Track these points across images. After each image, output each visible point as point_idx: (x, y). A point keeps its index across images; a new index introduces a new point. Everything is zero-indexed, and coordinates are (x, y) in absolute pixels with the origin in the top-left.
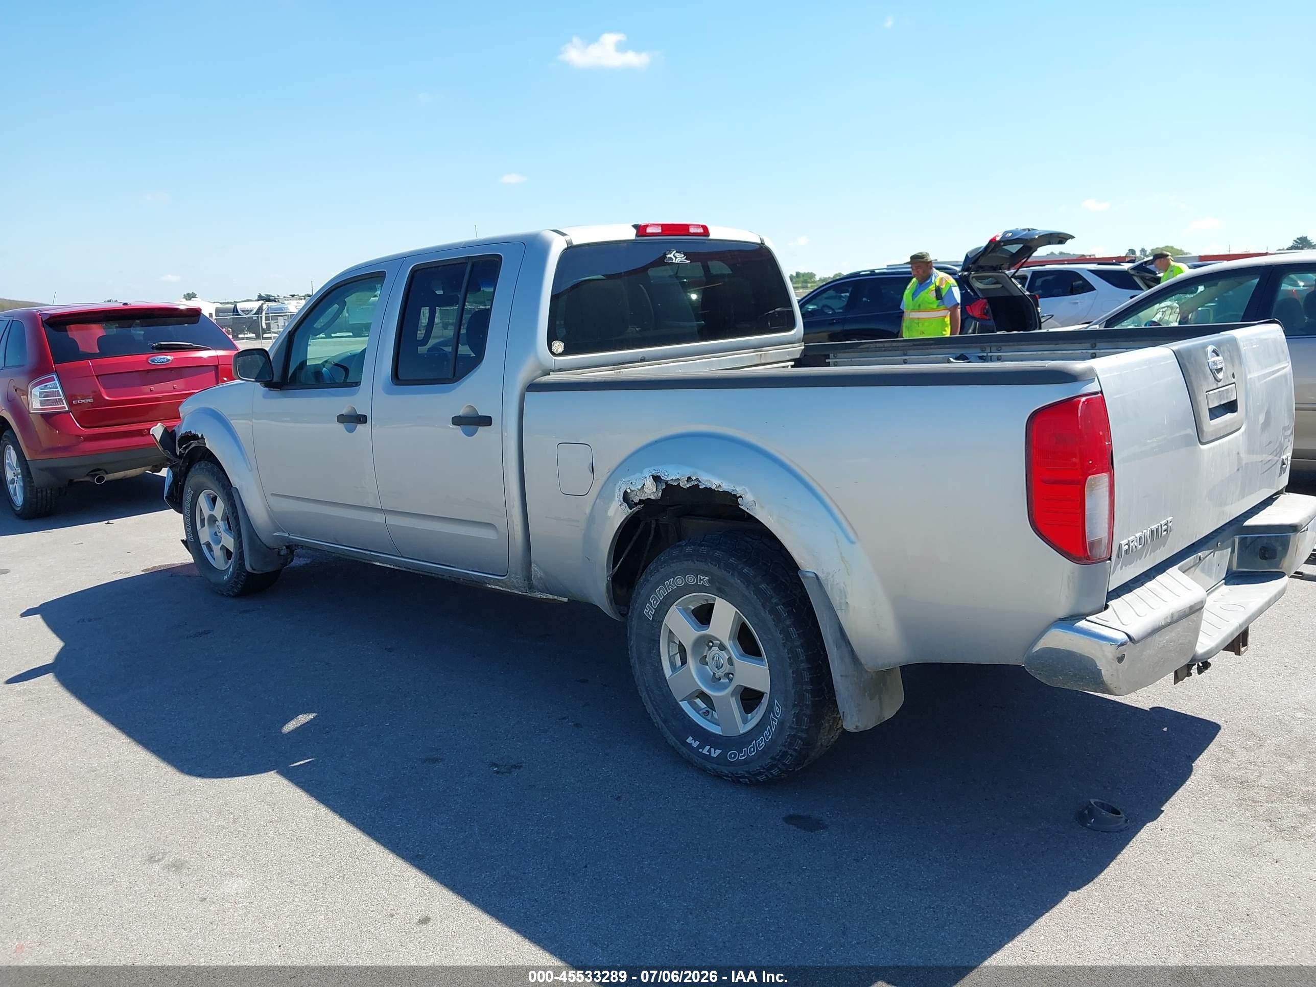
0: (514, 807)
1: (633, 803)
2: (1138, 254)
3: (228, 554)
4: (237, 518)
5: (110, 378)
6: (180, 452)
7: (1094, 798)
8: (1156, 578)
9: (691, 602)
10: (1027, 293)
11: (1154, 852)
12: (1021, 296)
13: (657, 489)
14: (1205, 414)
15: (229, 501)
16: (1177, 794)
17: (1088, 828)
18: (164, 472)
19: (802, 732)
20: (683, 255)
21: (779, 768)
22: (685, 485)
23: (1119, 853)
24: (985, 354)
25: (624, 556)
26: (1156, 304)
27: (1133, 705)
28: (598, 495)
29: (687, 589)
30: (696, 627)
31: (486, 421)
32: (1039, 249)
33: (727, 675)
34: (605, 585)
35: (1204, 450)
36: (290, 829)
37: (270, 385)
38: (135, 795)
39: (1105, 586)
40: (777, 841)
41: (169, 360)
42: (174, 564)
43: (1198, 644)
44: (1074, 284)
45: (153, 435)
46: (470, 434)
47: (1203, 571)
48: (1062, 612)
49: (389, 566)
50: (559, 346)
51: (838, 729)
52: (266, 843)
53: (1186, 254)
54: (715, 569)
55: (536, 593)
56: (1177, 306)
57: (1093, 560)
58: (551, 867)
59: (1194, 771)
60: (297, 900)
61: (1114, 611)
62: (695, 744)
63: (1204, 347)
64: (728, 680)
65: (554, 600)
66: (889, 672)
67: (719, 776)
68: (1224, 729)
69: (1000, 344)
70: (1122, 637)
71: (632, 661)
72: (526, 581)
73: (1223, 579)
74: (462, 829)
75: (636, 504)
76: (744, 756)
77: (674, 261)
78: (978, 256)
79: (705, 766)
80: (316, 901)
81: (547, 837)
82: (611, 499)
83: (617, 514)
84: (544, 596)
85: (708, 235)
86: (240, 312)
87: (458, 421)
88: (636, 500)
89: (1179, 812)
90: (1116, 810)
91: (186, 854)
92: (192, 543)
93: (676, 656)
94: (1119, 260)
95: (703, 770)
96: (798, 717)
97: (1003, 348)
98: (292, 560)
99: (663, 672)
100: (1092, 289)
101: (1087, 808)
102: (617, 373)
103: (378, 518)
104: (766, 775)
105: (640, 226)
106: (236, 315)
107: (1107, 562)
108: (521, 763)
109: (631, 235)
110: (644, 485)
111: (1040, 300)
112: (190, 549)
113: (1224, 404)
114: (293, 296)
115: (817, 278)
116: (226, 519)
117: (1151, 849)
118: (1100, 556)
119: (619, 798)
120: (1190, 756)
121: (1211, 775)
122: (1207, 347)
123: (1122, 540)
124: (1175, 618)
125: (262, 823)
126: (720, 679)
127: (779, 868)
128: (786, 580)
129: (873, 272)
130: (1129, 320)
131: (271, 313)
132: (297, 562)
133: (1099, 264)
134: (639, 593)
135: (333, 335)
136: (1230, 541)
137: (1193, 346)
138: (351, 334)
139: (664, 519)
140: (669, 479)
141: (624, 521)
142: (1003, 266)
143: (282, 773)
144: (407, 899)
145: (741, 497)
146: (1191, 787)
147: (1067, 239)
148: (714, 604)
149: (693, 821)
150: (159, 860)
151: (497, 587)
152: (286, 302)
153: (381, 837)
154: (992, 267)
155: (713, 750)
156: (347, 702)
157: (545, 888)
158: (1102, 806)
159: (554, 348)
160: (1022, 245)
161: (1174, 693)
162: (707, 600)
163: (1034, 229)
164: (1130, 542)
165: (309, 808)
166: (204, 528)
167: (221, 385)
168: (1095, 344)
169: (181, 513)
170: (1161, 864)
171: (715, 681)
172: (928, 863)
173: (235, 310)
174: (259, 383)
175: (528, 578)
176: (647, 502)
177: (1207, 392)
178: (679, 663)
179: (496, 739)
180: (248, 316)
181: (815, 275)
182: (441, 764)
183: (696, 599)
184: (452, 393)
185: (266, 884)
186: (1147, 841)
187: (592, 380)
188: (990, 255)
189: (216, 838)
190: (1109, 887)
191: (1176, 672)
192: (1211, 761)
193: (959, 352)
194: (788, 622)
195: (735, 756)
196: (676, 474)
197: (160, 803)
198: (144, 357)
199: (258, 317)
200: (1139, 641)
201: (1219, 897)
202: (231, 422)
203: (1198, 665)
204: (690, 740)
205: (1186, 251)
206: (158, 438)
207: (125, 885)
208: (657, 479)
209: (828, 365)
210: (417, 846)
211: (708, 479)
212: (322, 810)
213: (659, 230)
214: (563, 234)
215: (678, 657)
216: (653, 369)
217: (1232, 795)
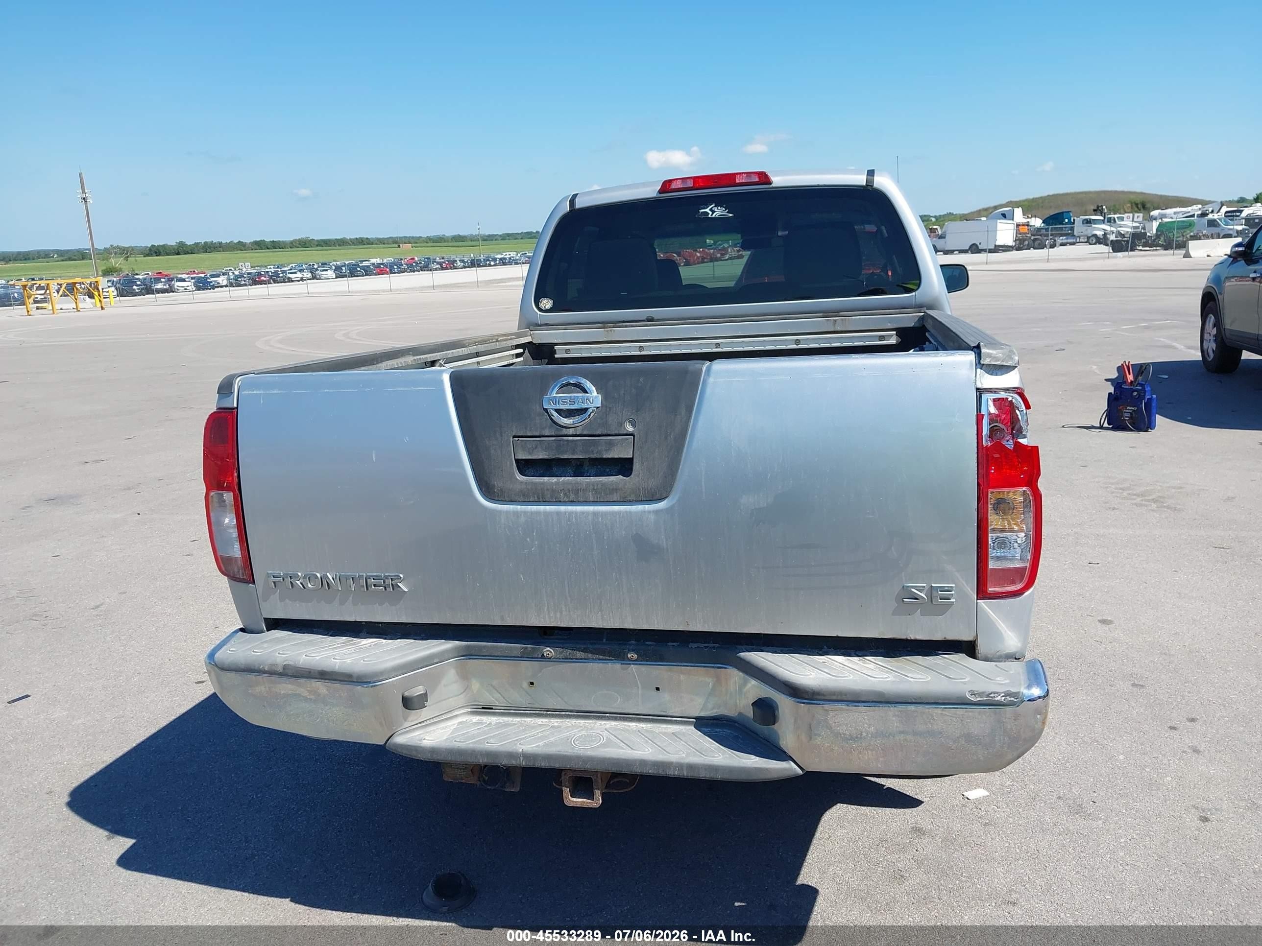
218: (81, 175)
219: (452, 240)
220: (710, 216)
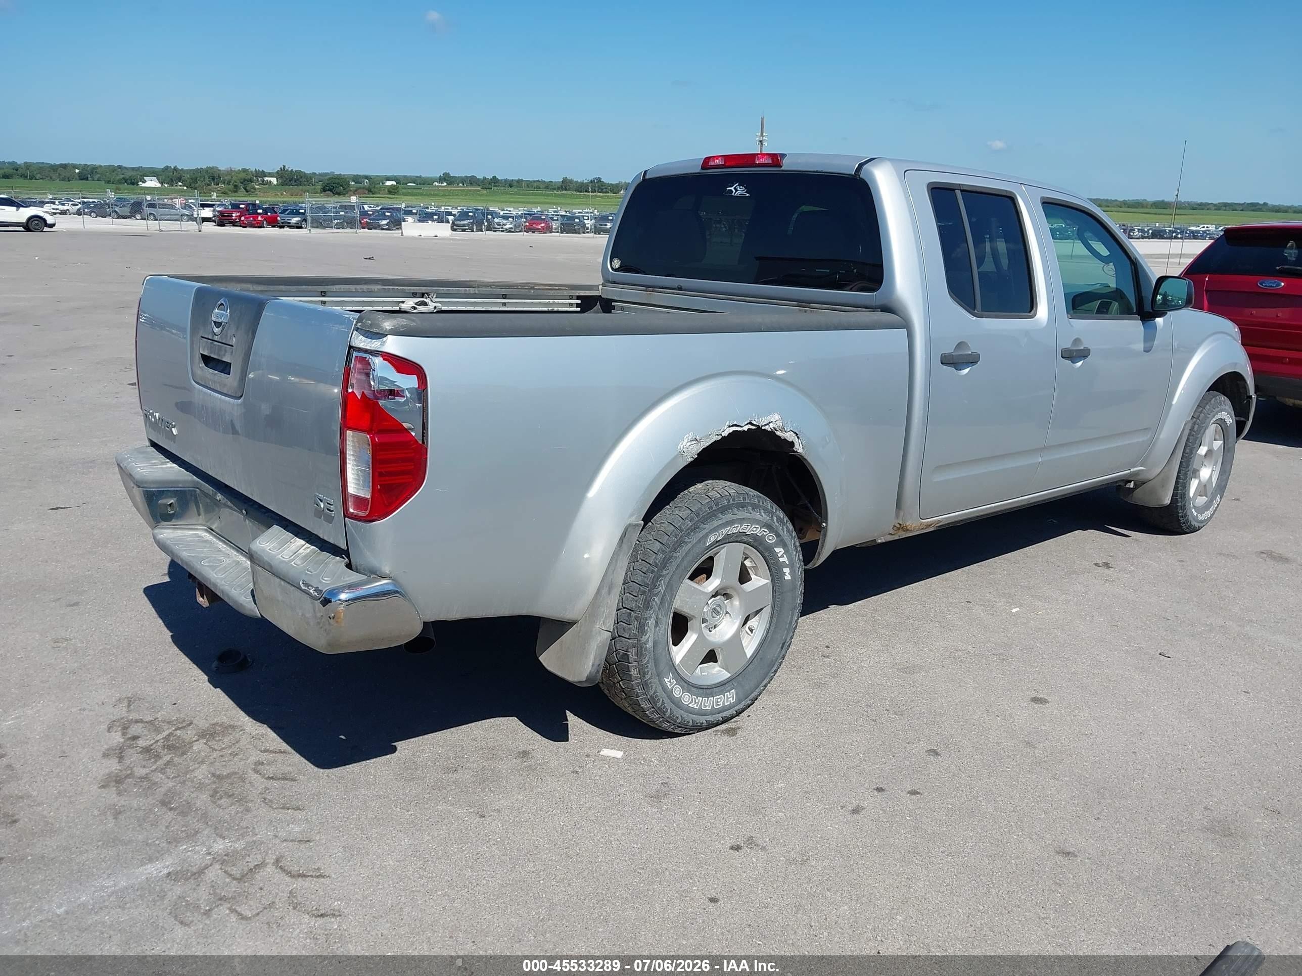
218: (762, 119)
219: (1152, 206)
220: (733, 194)
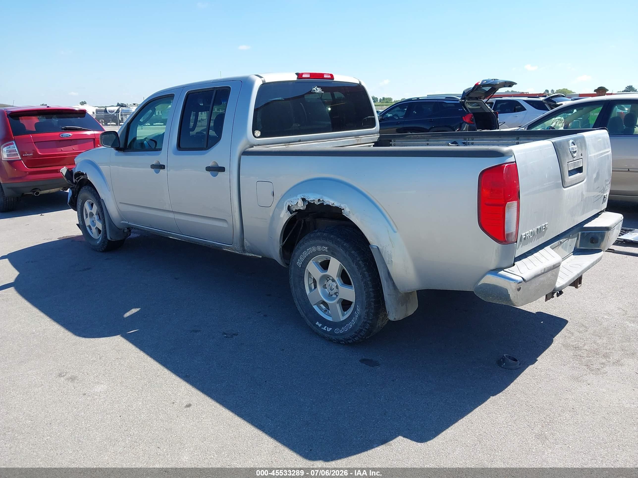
0: (233, 353)
1: (290, 352)
2: (550, 92)
3: (99, 231)
4: (103, 214)
5: (41, 143)
6: (75, 181)
7: (505, 354)
8: (539, 251)
9: (320, 259)
10: (493, 111)
11: (532, 379)
12: (490, 112)
13: (304, 205)
14: (567, 173)
15: (99, 206)
16: (545, 352)
17: (502, 367)
18: (68, 191)
19: (369, 320)
20: (320, 89)
21: (358, 337)
22: (317, 203)
23: (516, 379)
24: (466, 142)
25: (288, 236)
26: (553, 118)
27: (528, 311)
28: (276, 206)
29: (317, 253)
30: (322, 271)
31: (222, 169)
32: (499, 89)
33: (336, 293)
34: (279, 250)
35: (565, 191)
36: (126, 362)
37: (118, 149)
38: (53, 345)
39: (513, 256)
40: (356, 371)
41: (70, 135)
42: (73, 236)
43: (557, 282)
44: (516, 107)
45: (61, 172)
46: (215, 176)
47: (562, 247)
48: (492, 267)
49: (176, 239)
50: (258, 133)
51: (386, 319)
52: (115, 368)
53: (573, 93)
54: (330, 244)
55: (247, 253)
56: (563, 119)
57: (508, 242)
58: (249, 382)
59: (554, 341)
60: (129, 395)
61: (517, 266)
62: (320, 325)
63: (568, 140)
64: (336, 296)
65: (255, 257)
66: (411, 293)
67: (331, 340)
68: (570, 323)
69: (474, 136)
70: (520, 279)
71: (291, 286)
72: (242, 248)
73: (572, 252)
74: (208, 363)
75: (294, 212)
76: (342, 331)
77: (316, 92)
78: (469, 92)
79: (324, 336)
80: (138, 396)
81: (248, 368)
82: (282, 208)
83: (285, 216)
84: (251, 255)
85: (333, 79)
86: (108, 111)
87: (209, 169)
88: (294, 210)
89: (545, 361)
90: (516, 359)
91: (77, 373)
92: (82, 225)
93: (312, 284)
94: (540, 95)
95: (324, 337)
96: (368, 314)
97: (474, 138)
98: (130, 235)
99: (306, 292)
100: (525, 109)
101: (502, 358)
102: (287, 147)
103: (171, 215)
104: (352, 340)
105: (299, 73)
106: (106, 113)
107: (515, 243)
108: (238, 333)
109: (294, 78)
110: (298, 202)
111: (498, 114)
112: (81, 228)
113: (576, 169)
114: (134, 104)
115: (393, 101)
116: (98, 214)
117: (530, 377)
118: (511, 240)
119: (283, 350)
120: (552, 335)
121: (562, 344)
122: (569, 141)
123: (523, 233)
124: (546, 270)
125: (113, 359)
126: (332, 295)
127: (356, 383)
128: (364, 249)
129: (418, 99)
130: (539, 126)
131: (124, 113)
132: (133, 235)
133: (529, 97)
134: (295, 254)
135: (154, 124)
136: (576, 234)
137: (563, 140)
138: (163, 124)
139: (308, 219)
140: (309, 200)
141: (288, 219)
142: (481, 97)
143: (123, 336)
144: (181, 395)
145: (343, 209)
146: (551, 349)
147: (513, 85)
148: (330, 260)
149: (317, 361)
150: (64, 376)
151: (228, 250)
152: (131, 107)
153: (170, 367)
154: (476, 97)
155: (328, 328)
156: (155, 303)
157: (246, 391)
158: (510, 357)
159: (255, 134)
160: (491, 87)
161: (548, 305)
162: (327, 258)
163: (497, 79)
164: (527, 234)
165: (136, 353)
166: (87, 219)
167: (96, 148)
168: (519, 138)
169: (76, 210)
170: (534, 384)
171: (330, 296)
172: (426, 382)
173: (106, 111)
174: (113, 148)
175: (243, 246)
176: (299, 211)
177: (568, 163)
178: (313, 288)
179: (226, 322)
180: (112, 114)
181: (392, 99)
182: (199, 333)
183: (322, 258)
184: (205, 155)
185: (114, 388)
186: (529, 373)
187: (273, 150)
188: (475, 92)
189: (91, 366)
190: (509, 394)
191: (546, 295)
192: (562, 337)
193: (454, 140)
194: (364, 269)
195: (337, 331)
196: (313, 198)
197: (65, 349)
198: (57, 134)
199: (117, 114)
200: (528, 281)
201: (560, 400)
202: (100, 167)
203: (557, 292)
204: (317, 323)
205: (573, 91)
206: (64, 174)
207: (47, 387)
208: (304, 200)
209: (391, 145)
210: (187, 371)
211: (328, 200)
212: (142, 354)
213: (309, 76)
214: (261, 77)
215: (313, 285)
216: (305, 145)
217: (571, 353)
